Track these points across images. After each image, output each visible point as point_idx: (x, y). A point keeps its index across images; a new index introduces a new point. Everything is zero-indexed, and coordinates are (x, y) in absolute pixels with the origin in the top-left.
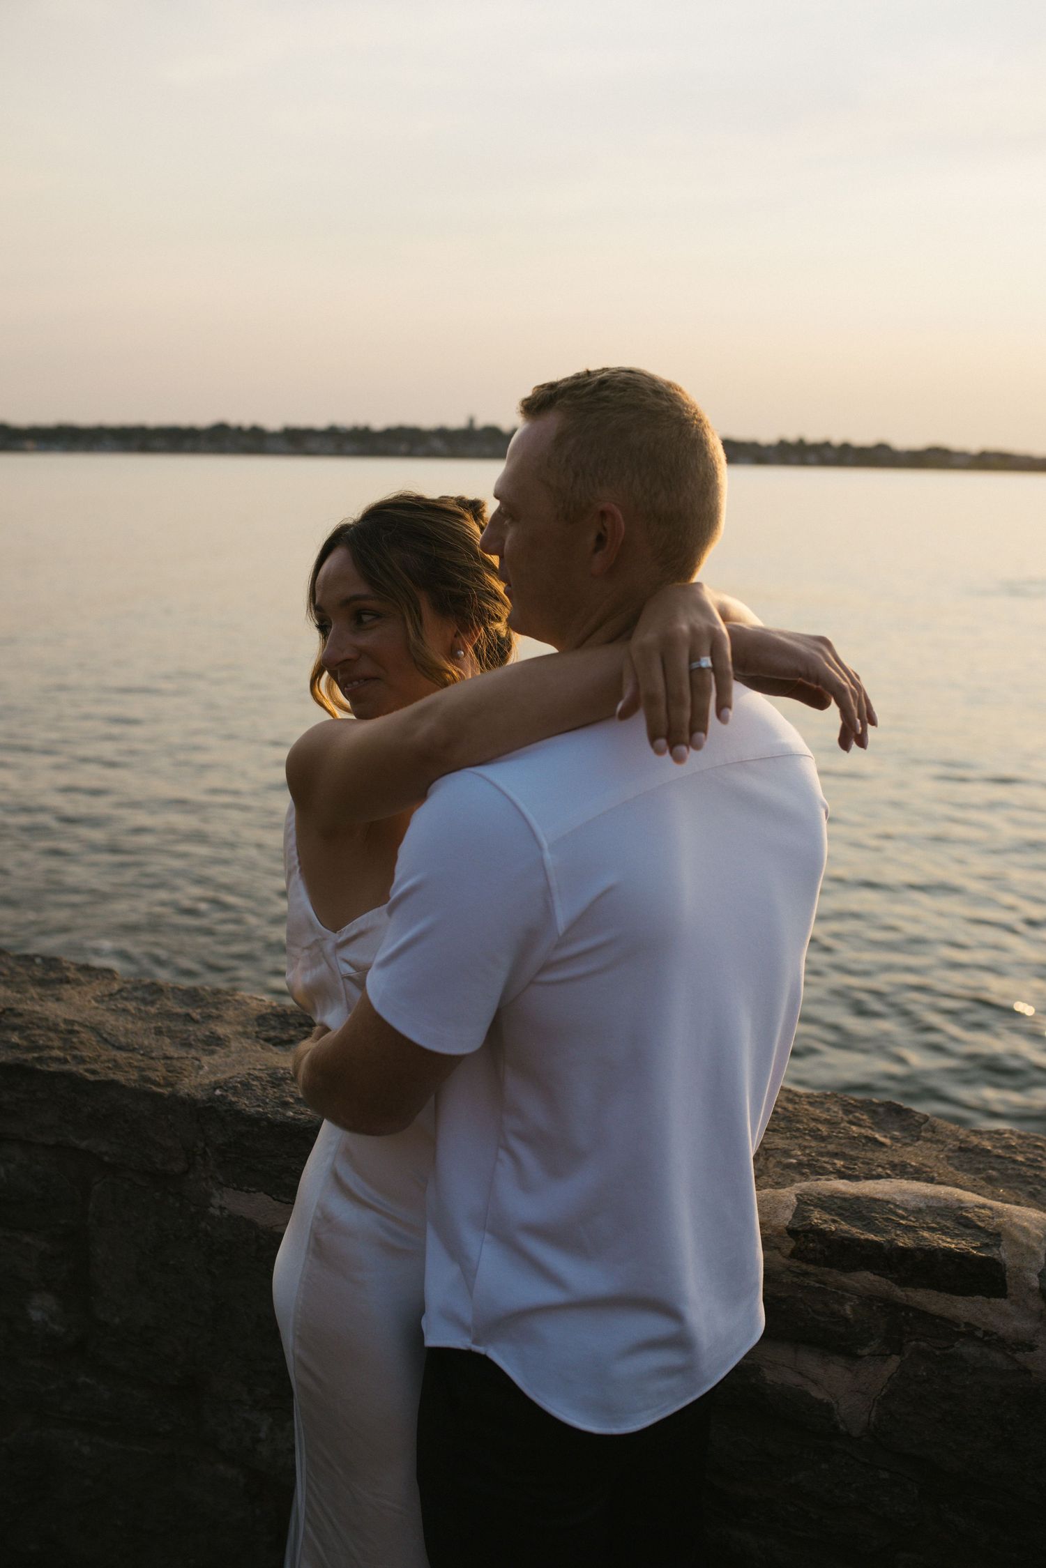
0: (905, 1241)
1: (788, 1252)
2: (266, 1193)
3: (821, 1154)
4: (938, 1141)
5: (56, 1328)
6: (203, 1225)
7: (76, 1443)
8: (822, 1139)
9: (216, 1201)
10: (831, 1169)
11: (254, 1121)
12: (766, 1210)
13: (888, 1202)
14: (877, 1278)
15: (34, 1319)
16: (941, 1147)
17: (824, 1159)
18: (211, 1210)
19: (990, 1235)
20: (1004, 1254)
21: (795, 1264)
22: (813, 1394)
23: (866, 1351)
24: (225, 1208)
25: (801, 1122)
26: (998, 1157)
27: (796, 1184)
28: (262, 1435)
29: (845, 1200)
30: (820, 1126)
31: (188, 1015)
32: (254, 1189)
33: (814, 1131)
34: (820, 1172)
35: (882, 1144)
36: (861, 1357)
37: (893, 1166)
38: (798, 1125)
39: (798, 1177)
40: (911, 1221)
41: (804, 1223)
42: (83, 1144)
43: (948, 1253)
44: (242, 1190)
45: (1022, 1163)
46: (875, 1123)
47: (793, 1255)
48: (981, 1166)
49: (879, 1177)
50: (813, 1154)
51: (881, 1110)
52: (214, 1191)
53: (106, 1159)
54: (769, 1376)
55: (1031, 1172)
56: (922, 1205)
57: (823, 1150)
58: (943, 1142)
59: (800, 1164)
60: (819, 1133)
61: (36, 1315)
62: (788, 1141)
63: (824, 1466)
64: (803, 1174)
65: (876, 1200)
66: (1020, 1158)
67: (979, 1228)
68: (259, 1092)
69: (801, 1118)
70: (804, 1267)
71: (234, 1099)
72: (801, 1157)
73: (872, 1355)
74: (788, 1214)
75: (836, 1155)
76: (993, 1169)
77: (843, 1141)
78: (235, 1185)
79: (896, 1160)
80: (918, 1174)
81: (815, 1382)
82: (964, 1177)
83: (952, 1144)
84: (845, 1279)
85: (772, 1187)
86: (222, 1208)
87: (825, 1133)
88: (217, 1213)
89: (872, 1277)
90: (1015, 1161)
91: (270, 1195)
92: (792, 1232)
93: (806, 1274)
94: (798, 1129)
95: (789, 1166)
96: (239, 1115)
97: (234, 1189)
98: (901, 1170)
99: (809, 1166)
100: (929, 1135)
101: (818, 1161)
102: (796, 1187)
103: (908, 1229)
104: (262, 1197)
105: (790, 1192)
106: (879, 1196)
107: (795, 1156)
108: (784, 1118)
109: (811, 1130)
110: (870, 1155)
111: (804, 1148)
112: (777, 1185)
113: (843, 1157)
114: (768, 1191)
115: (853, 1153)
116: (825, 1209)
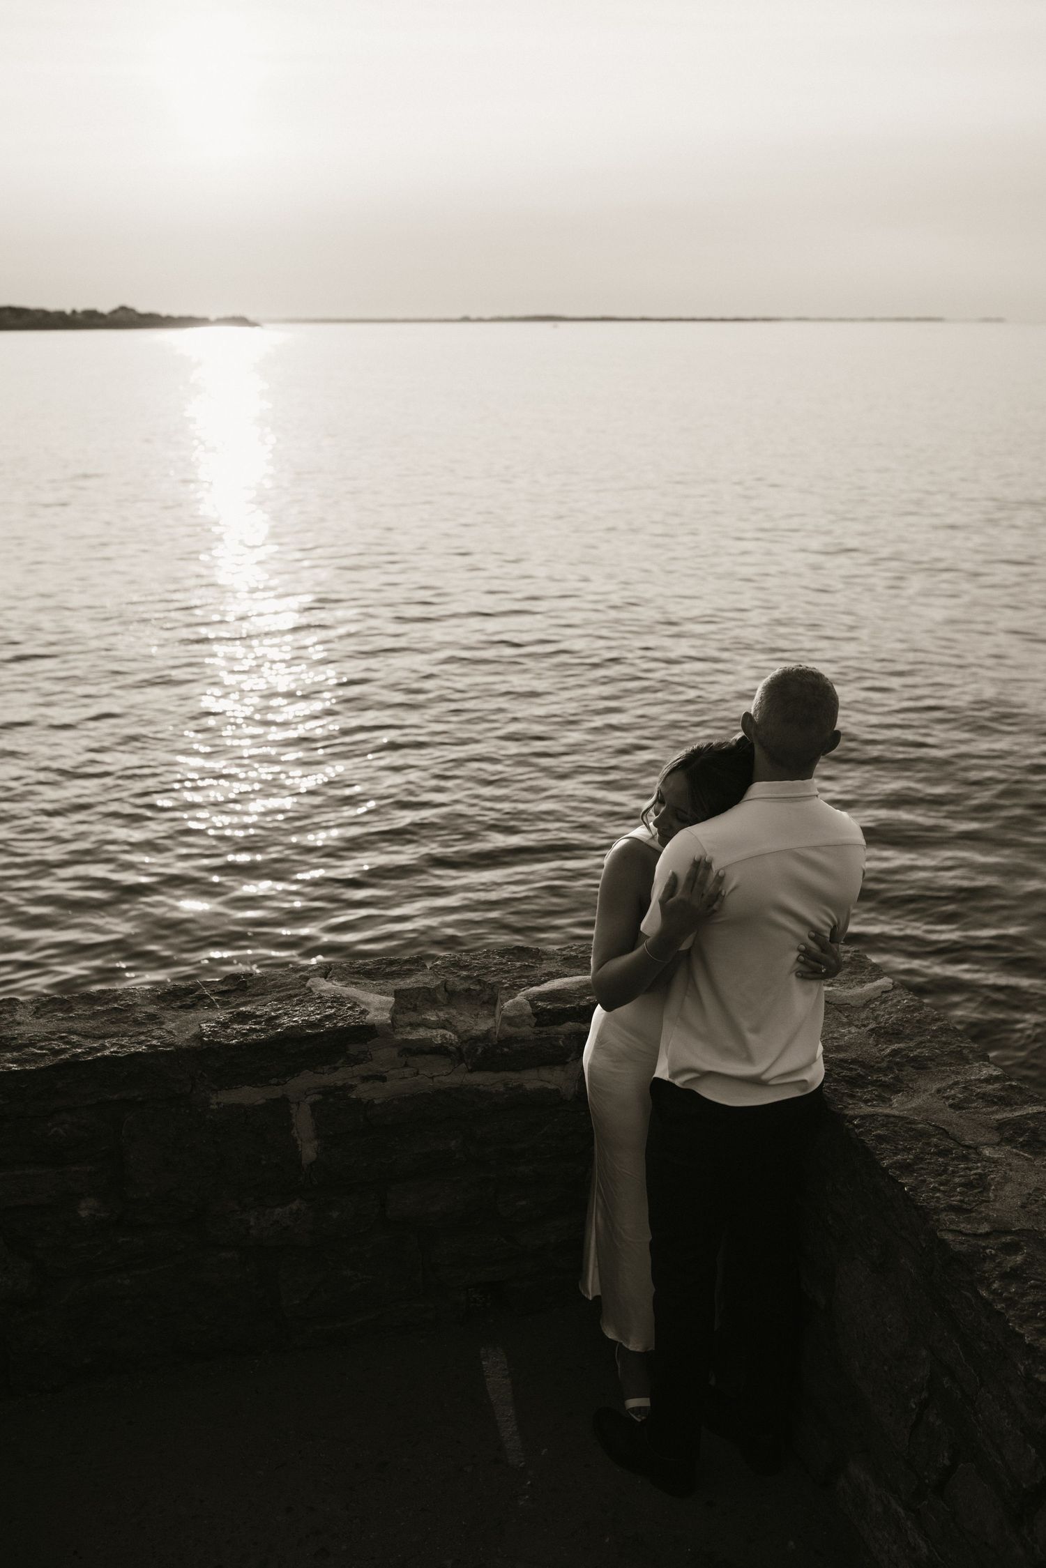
1: (533, 1024)
2: (248, 1085)
3: (514, 979)
4: (551, 959)
5: (102, 1215)
6: (208, 1117)
7: (119, 1281)
8: (508, 972)
9: (214, 1100)
10: (525, 984)
11: (238, 1047)
14: (574, 1023)
15: (84, 1216)
18: (212, 1106)
21: (538, 1028)
22: (549, 1088)
23: (570, 1059)
24: (221, 1103)
28: (252, 1223)
29: (546, 994)
32: (240, 1086)
34: (522, 986)
36: (567, 1063)
41: (538, 1009)
42: (116, 1097)
44: (232, 1089)
46: (517, 958)
47: (536, 1025)
48: (579, 964)
49: (545, 981)
51: (515, 951)
52: (211, 1095)
53: (140, 1099)
54: (528, 1086)
56: (578, 986)
58: (554, 958)
61: (84, 1214)
63: (556, 1120)
64: (515, 990)
65: (559, 990)
70: (541, 1029)
71: (219, 1040)
73: (572, 1060)
74: (529, 1008)
75: (520, 977)
78: (227, 1088)
79: (546, 972)
81: (549, 1082)
84: (560, 1029)
85: (510, 999)
86: (218, 1104)
88: (216, 1107)
89: (571, 1024)
91: (250, 1086)
92: (535, 1015)
93: (541, 1032)
95: (506, 988)
96: (229, 1047)
97: (226, 1090)
98: (552, 975)
99: (515, 985)
100: (545, 957)
101: (516, 982)
104: (247, 1088)
105: (520, 997)
106: (559, 988)
107: (505, 983)
108: (482, 968)
109: (500, 970)
110: (532, 973)
111: (505, 978)
112: (511, 997)
113: (524, 977)
114: (511, 1001)
115: (525, 974)
116: (541, 1001)
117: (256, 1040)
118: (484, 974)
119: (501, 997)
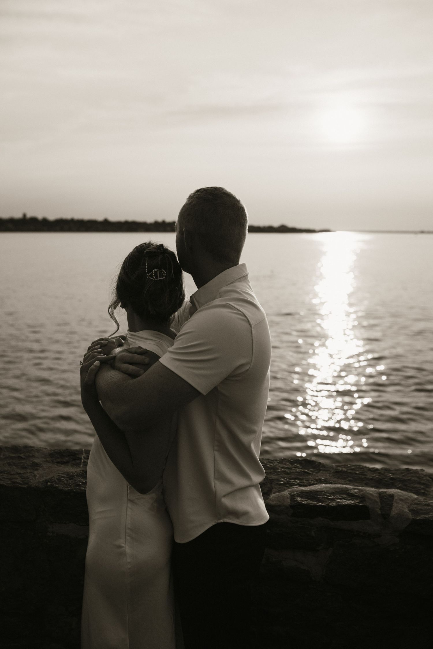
0: (332, 504)
1: (290, 514)
2: (73, 523)
3: (290, 479)
4: (327, 471)
6: (45, 541)
8: (288, 474)
9: (50, 530)
10: (296, 484)
12: (280, 500)
13: (322, 492)
14: (324, 519)
16: (329, 472)
17: (292, 481)
18: (48, 534)
19: (361, 498)
20: (368, 503)
21: (293, 518)
23: (320, 548)
25: (279, 469)
26: (350, 473)
27: (287, 490)
30: (286, 470)
31: (19, 457)
32: (68, 522)
33: (284, 472)
34: (292, 485)
35: (310, 474)
36: (318, 550)
37: (317, 480)
38: (278, 470)
39: (286, 488)
40: (332, 497)
41: (296, 502)
43: (349, 505)
44: (63, 523)
45: (359, 474)
46: (303, 467)
47: (293, 515)
48: (346, 477)
50: (288, 479)
51: (303, 462)
52: (49, 525)
54: (285, 564)
55: (363, 477)
56: (334, 491)
57: (290, 477)
58: (329, 471)
59: (285, 483)
60: (287, 472)
62: (277, 476)
64: (287, 487)
66: (357, 472)
67: (357, 496)
68: (66, 482)
69: (278, 468)
70: (297, 519)
71: (57, 486)
72: (284, 481)
73: (322, 549)
74: (289, 500)
75: (295, 479)
76: (350, 477)
77: (296, 474)
78: (59, 522)
79: (317, 478)
80: (326, 482)
81: (302, 563)
82: (342, 481)
83: (332, 471)
84: (312, 522)
85: (278, 492)
86: (53, 532)
87: (289, 472)
88: (51, 534)
89: (321, 519)
90: (356, 474)
91: (75, 524)
92: (292, 506)
93: (297, 522)
94: (279, 472)
95: (281, 484)
98: (320, 482)
99: (288, 483)
100: (323, 469)
101: (290, 481)
102: (287, 491)
103: (332, 500)
104: (72, 525)
105: (286, 493)
106: (318, 490)
107: (282, 481)
108: (272, 468)
109: (283, 471)
110: (307, 477)
111: (284, 478)
112: (280, 491)
113: (298, 479)
114: (278, 493)
115: (301, 477)
116: (301, 497)
117: (82, 490)
118: (270, 473)
119: (274, 490)
